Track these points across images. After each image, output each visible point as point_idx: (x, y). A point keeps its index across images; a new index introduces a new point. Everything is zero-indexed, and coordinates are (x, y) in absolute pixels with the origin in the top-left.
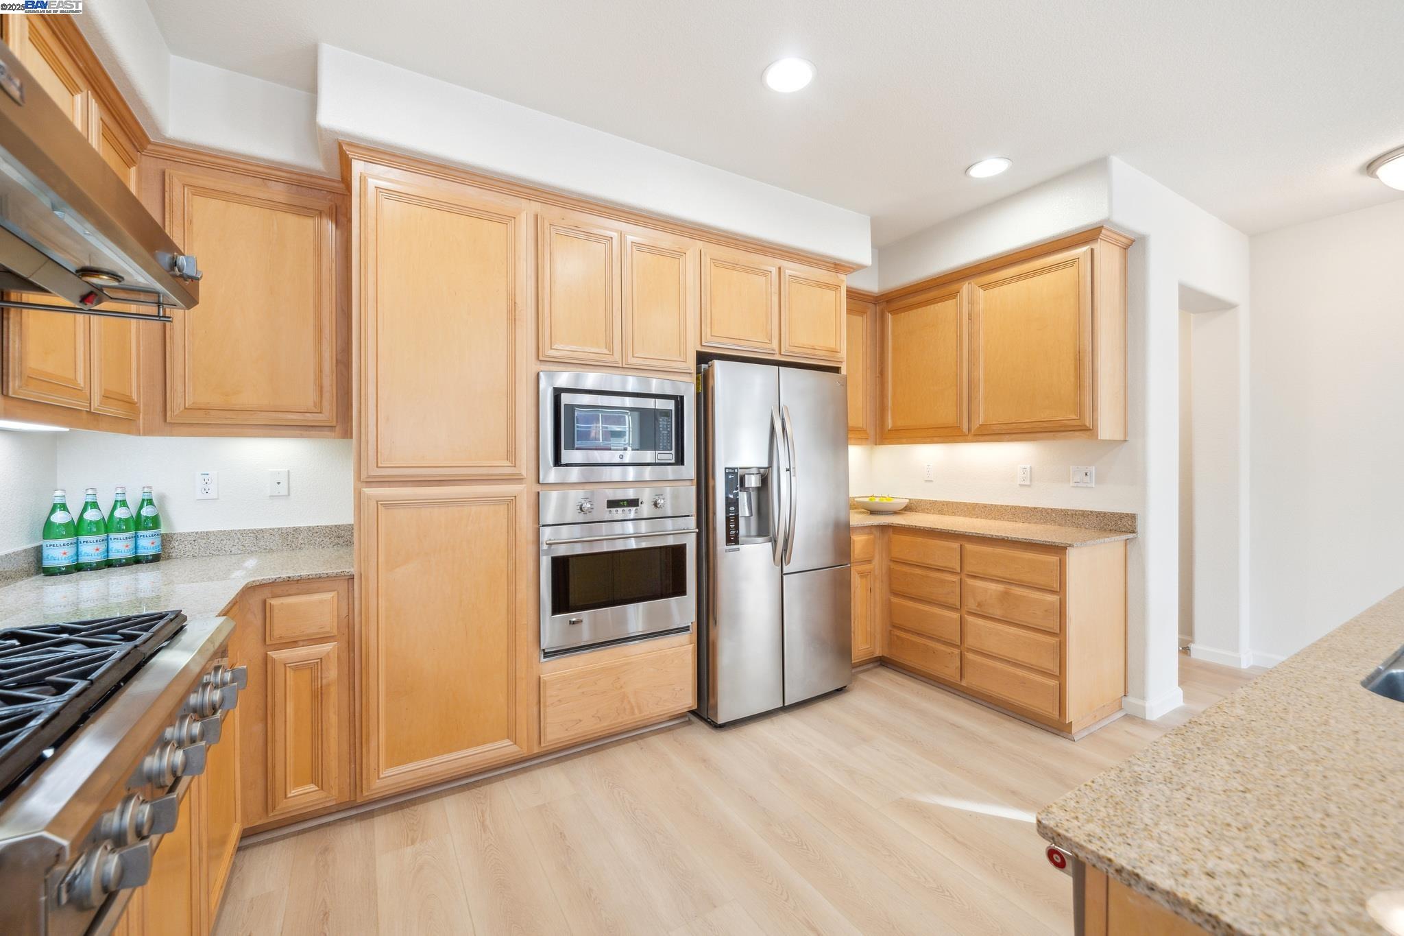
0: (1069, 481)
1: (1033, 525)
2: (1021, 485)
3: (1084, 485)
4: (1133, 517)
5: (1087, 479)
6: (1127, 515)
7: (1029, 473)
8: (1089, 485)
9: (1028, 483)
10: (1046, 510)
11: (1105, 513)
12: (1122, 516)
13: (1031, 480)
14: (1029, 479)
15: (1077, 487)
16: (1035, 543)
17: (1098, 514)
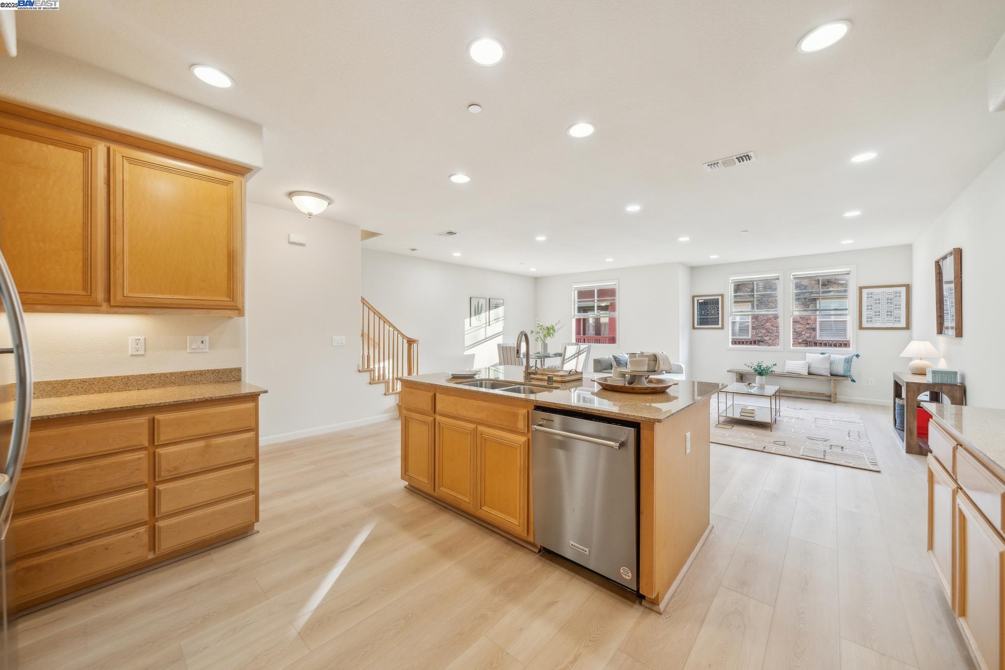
0: (186, 348)
1: (143, 391)
2: (132, 355)
3: (201, 351)
4: (239, 370)
5: (202, 346)
6: (236, 369)
7: (143, 344)
8: (204, 351)
9: (142, 352)
10: (165, 375)
11: (219, 370)
12: (231, 371)
13: (145, 350)
14: (143, 348)
15: (194, 352)
16: (238, 397)
17: (214, 372)
